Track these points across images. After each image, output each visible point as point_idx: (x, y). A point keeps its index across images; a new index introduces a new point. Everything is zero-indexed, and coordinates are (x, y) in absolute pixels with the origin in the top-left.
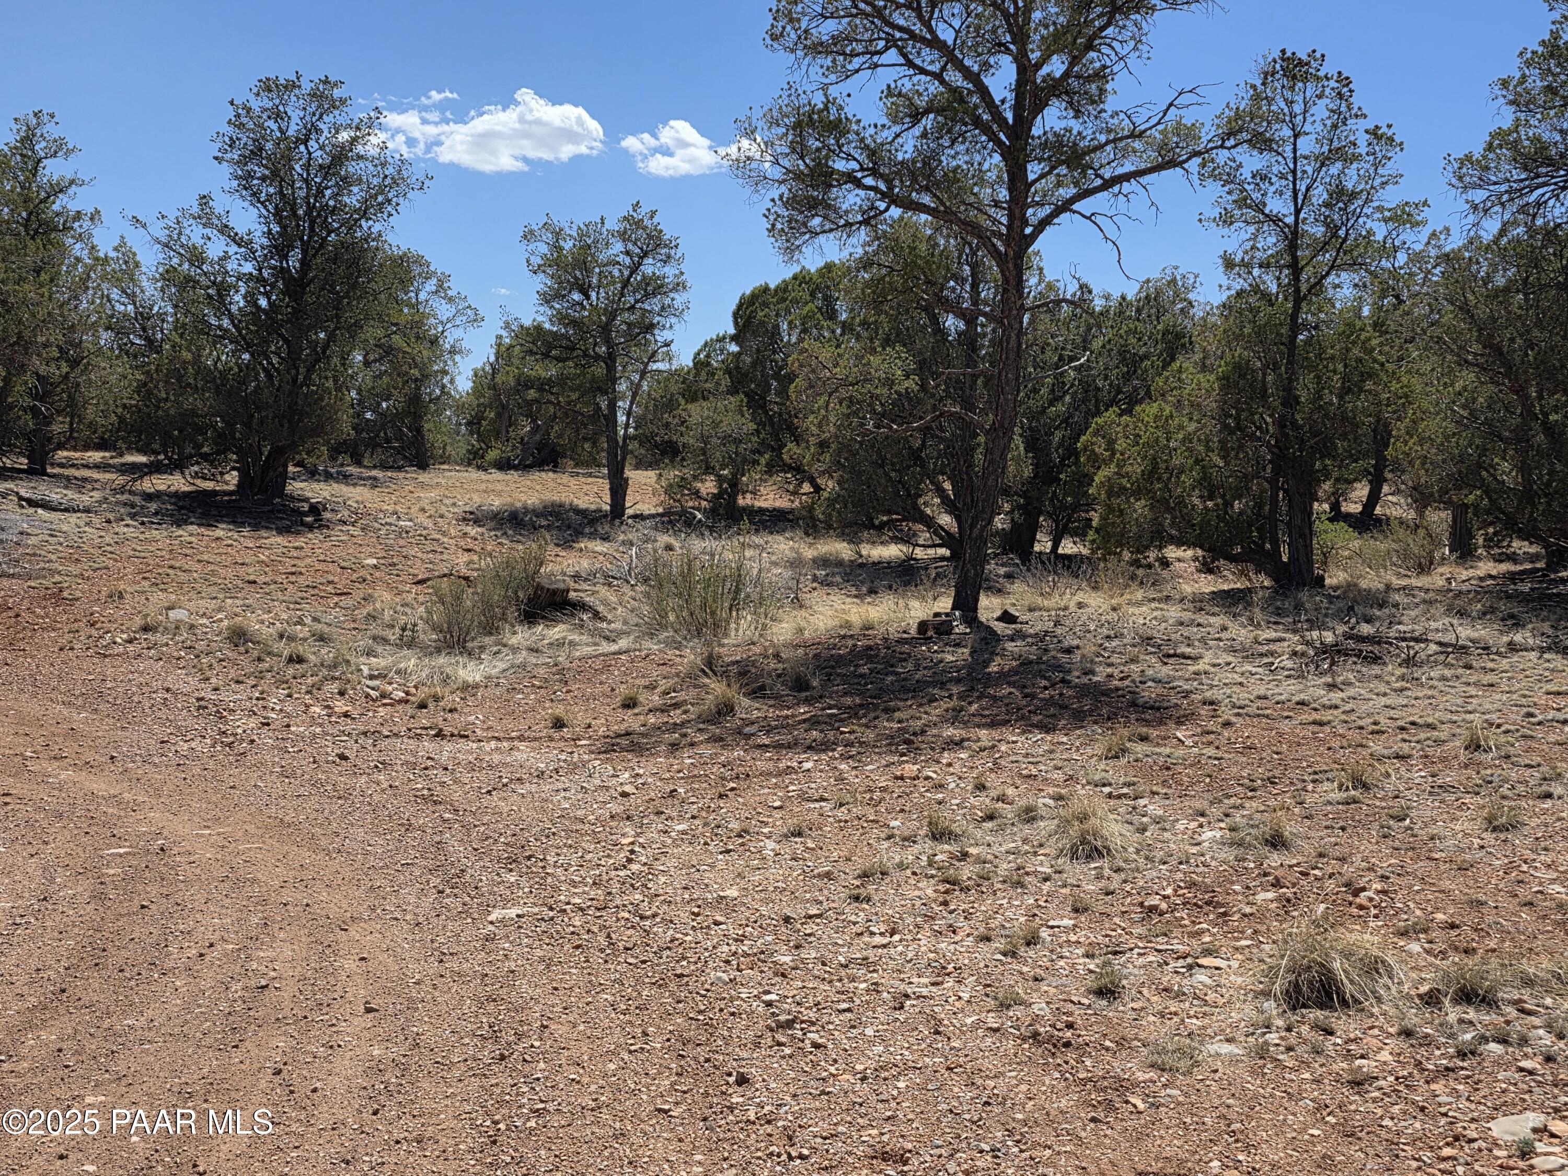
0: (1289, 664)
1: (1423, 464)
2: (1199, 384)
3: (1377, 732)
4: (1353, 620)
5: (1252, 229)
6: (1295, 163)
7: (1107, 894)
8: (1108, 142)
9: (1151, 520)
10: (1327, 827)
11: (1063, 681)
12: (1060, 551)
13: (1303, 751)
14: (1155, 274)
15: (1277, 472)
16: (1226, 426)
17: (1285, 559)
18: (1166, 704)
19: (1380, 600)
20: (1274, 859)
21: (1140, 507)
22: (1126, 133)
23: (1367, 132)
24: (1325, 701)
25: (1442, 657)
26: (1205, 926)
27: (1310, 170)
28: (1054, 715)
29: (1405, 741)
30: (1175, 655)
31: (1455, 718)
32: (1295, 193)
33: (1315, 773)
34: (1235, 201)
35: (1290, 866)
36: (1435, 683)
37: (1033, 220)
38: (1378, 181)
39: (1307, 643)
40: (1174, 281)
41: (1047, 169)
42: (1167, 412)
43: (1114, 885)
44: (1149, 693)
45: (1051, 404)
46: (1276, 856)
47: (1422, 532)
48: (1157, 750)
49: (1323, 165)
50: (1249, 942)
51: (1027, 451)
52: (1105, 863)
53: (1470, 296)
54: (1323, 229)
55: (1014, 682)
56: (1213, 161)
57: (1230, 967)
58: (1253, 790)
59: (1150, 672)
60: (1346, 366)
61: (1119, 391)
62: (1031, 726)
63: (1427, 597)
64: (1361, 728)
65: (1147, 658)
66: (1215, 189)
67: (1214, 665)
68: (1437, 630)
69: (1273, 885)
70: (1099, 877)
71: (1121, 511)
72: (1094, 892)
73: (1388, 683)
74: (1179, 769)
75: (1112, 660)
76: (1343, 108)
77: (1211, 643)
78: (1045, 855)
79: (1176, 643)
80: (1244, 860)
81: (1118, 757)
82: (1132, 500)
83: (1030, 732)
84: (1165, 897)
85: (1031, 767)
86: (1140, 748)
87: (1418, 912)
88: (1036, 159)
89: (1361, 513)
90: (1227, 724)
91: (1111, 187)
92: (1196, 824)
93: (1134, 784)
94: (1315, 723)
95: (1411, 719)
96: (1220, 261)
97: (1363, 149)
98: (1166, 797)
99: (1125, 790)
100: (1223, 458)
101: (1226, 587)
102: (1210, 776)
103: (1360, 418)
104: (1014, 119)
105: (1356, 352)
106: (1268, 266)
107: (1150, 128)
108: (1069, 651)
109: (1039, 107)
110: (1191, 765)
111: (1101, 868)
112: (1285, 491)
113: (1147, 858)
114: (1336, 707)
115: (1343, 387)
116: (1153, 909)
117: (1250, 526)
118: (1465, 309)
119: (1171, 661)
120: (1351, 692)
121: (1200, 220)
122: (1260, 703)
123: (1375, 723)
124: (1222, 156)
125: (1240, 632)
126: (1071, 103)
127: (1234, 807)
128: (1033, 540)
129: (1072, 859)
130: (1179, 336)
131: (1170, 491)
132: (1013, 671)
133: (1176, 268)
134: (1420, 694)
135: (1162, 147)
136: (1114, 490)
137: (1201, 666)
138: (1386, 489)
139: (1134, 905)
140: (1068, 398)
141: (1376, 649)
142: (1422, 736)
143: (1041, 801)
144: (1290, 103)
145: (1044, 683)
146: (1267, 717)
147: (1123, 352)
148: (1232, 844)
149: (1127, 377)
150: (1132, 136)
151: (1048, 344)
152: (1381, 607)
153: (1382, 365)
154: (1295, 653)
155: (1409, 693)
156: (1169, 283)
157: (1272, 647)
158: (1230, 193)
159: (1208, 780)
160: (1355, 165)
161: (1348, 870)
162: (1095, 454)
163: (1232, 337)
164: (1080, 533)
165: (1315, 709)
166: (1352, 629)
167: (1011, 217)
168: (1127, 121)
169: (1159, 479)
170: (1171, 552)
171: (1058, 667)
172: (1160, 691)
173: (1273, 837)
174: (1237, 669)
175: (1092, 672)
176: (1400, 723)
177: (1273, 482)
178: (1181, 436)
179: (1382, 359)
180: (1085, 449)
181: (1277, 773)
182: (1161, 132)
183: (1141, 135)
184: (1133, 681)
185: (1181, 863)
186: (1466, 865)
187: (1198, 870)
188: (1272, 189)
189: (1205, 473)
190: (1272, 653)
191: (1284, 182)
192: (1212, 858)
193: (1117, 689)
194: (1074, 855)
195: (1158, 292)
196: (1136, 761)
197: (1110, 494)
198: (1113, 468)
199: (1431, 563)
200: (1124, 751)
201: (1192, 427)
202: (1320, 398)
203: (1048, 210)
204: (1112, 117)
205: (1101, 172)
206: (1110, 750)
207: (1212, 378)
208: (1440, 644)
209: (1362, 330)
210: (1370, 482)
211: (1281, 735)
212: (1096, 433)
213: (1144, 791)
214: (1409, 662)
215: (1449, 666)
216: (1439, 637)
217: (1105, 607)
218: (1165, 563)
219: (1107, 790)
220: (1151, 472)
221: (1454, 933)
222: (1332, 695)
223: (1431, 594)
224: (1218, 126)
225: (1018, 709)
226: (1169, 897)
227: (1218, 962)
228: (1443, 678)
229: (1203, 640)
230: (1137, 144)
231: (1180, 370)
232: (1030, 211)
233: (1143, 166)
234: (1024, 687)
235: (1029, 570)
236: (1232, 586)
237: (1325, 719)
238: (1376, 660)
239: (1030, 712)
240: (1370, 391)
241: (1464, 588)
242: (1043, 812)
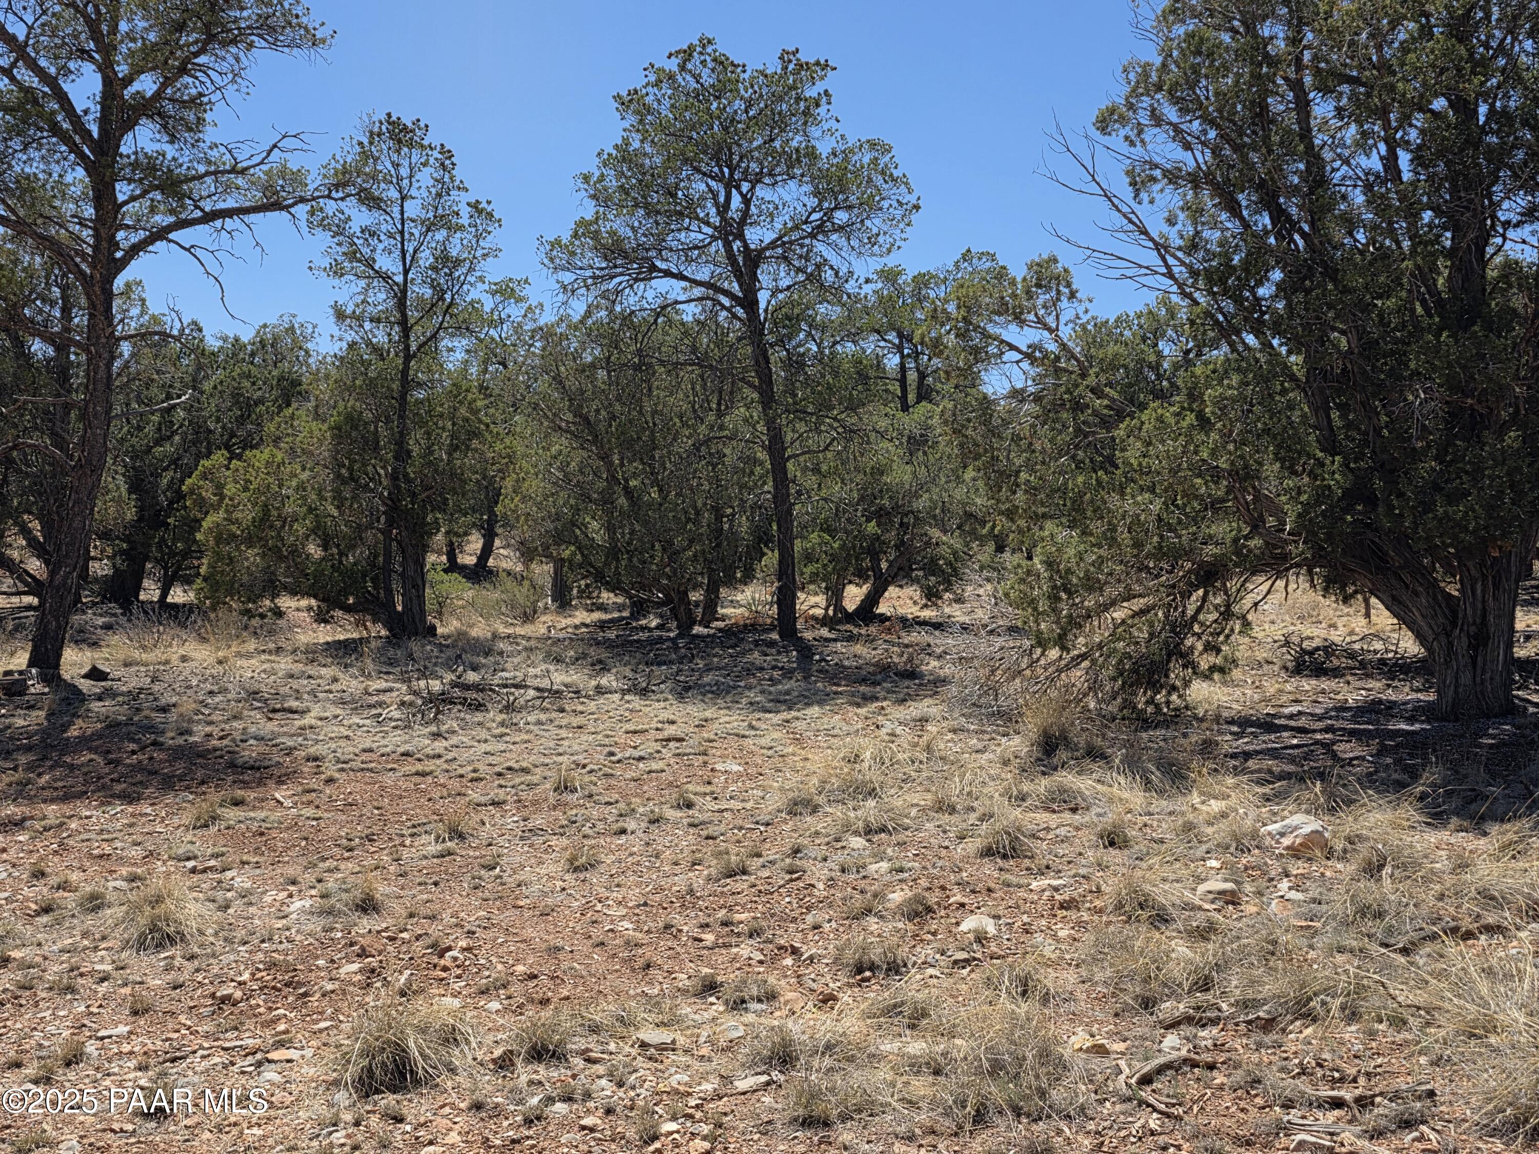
0: (396, 714)
1: (527, 520)
2: (311, 432)
3: (476, 780)
4: (461, 669)
5: (362, 283)
6: (403, 224)
7: (175, 988)
8: (207, 174)
9: (264, 569)
10: (420, 884)
11: (155, 743)
12: (169, 600)
13: (405, 804)
14: (272, 320)
15: (390, 523)
16: (338, 476)
17: (400, 608)
18: (267, 763)
19: (486, 648)
20: (365, 924)
21: (252, 557)
22: (228, 167)
23: (468, 204)
24: (428, 751)
25: (538, 702)
26: (282, 1011)
27: (416, 232)
28: (141, 782)
29: (501, 786)
30: (284, 710)
31: (547, 761)
32: (403, 253)
33: (414, 826)
34: (344, 254)
35: (379, 932)
36: (531, 727)
37: (124, 245)
38: (479, 253)
39: (416, 693)
40: (292, 328)
41: (138, 192)
42: (279, 458)
43: (185, 976)
44: (250, 752)
45: (158, 442)
46: (365, 921)
47: (526, 583)
48: (252, 814)
49: (428, 230)
50: (327, 1024)
51: (130, 493)
52: (176, 951)
53: (562, 369)
54: (430, 291)
55: (97, 748)
56: (321, 210)
57: (303, 1057)
58: (351, 850)
59: (253, 729)
60: (454, 424)
61: (233, 435)
62: (112, 796)
63: (528, 644)
64: (462, 776)
65: (252, 713)
66: (324, 239)
67: (321, 719)
68: (536, 676)
69: (358, 955)
70: (168, 969)
71: (231, 559)
72: (159, 986)
73: (489, 729)
74: (274, 833)
75: (214, 718)
76: (446, 179)
77: (321, 695)
78: (107, 949)
79: (285, 697)
80: (332, 929)
81: (207, 826)
82: (243, 548)
83: (109, 803)
84: (240, 983)
85: (105, 845)
86: (232, 814)
87: (500, 967)
88: (124, 179)
89: (476, 565)
90: (330, 781)
91: (213, 220)
92: (285, 894)
93: (223, 855)
94: (417, 774)
95: (508, 764)
96: (331, 311)
97: (465, 221)
98: (258, 865)
99: (212, 863)
100: (338, 507)
101: (342, 638)
102: (306, 839)
103: (468, 474)
104: (100, 134)
105: (463, 411)
106: (379, 321)
107: (254, 166)
108: (164, 710)
109: (129, 125)
110: (288, 828)
111: (172, 958)
112: (399, 543)
113: (226, 940)
114: (439, 756)
115: (451, 445)
116: (226, 999)
117: (364, 576)
118: (558, 380)
119: (278, 716)
120: (454, 740)
121: (310, 268)
122: (364, 757)
123: (475, 771)
124: (330, 207)
125: (351, 684)
126: (165, 127)
127: (330, 871)
128: (138, 587)
129: (138, 951)
130: (296, 383)
131: (282, 540)
132: (98, 735)
133: (294, 316)
134: (518, 739)
135: (269, 189)
136: (222, 537)
137: (308, 720)
138: (497, 542)
139: (204, 997)
140: (177, 438)
141: (479, 696)
142: (517, 781)
143: (111, 884)
144: (396, 166)
145: (133, 746)
146: (371, 770)
147: (236, 396)
148: (320, 914)
149: (241, 420)
150: (233, 170)
151: (153, 380)
152: (487, 654)
153: (487, 426)
154: (403, 703)
155: (507, 738)
156: (287, 330)
157: (382, 697)
158: (340, 244)
159: (303, 843)
160: (458, 235)
161: (434, 930)
162: (203, 499)
163: (344, 388)
164: (188, 581)
165: (419, 760)
166: (459, 677)
167: (97, 236)
168: (228, 156)
169: (271, 527)
170: (286, 602)
171: (151, 728)
172: (261, 749)
173: (364, 901)
174: (345, 722)
175: (189, 732)
176: (498, 769)
177: (386, 533)
178: (294, 483)
179: (487, 420)
180: (192, 492)
181: (375, 829)
182: (266, 173)
183: (243, 171)
184: (234, 740)
185: (263, 941)
186: (548, 910)
187: (281, 947)
188: (381, 246)
189: (318, 522)
190: (381, 704)
191: (393, 242)
192: (298, 931)
193: (215, 749)
194: (141, 945)
195: (276, 339)
196: (228, 828)
197: (219, 540)
198: (222, 514)
199: (535, 612)
200: (214, 818)
201: (305, 476)
202: (432, 453)
203: (142, 234)
204: (211, 148)
205: (201, 204)
206: (198, 819)
207: (325, 427)
208: (538, 689)
209: (467, 391)
210: (484, 536)
211: (383, 788)
212: (204, 477)
213: (233, 862)
214: (509, 708)
215: (544, 710)
216: (537, 682)
217: (212, 660)
218: (279, 613)
219: (190, 864)
220: (262, 520)
221: (531, 984)
222: (436, 743)
223: (533, 643)
224: (325, 176)
225: (99, 779)
226: (245, 983)
227: (292, 1054)
228: (539, 723)
229: (313, 693)
230: (240, 181)
231: (292, 417)
232: (120, 235)
233: (248, 204)
234: (108, 752)
235: (129, 620)
236: (349, 636)
237: (427, 769)
238: (479, 707)
239: (112, 780)
240: (476, 450)
241: (561, 635)
242: (111, 896)
